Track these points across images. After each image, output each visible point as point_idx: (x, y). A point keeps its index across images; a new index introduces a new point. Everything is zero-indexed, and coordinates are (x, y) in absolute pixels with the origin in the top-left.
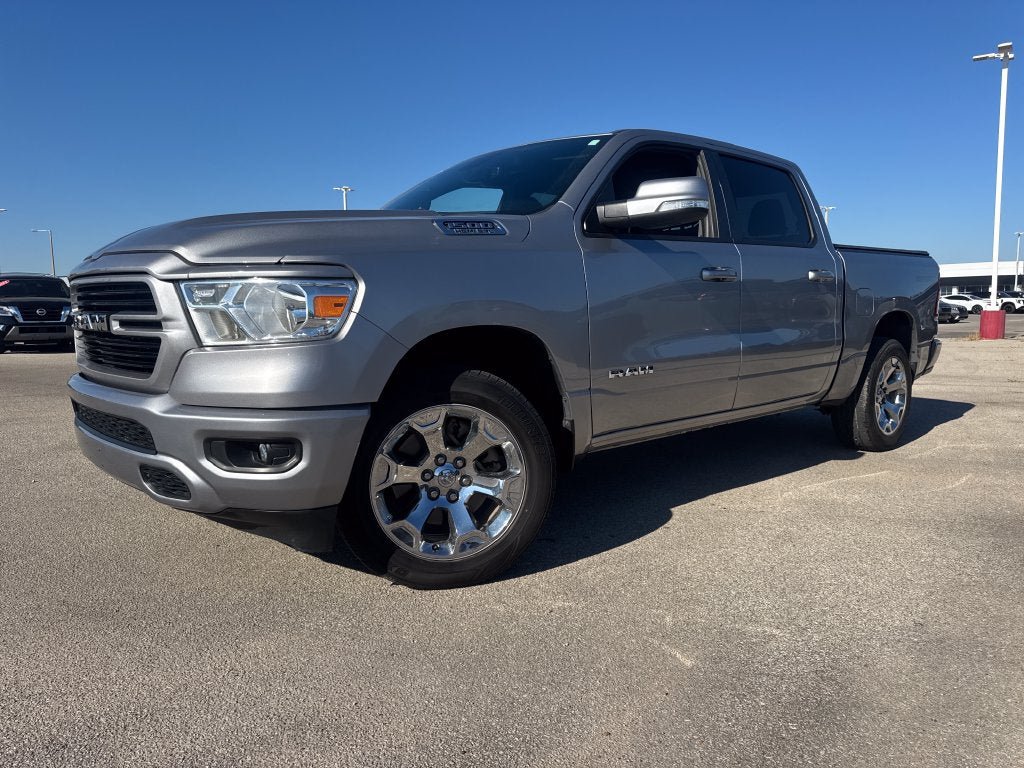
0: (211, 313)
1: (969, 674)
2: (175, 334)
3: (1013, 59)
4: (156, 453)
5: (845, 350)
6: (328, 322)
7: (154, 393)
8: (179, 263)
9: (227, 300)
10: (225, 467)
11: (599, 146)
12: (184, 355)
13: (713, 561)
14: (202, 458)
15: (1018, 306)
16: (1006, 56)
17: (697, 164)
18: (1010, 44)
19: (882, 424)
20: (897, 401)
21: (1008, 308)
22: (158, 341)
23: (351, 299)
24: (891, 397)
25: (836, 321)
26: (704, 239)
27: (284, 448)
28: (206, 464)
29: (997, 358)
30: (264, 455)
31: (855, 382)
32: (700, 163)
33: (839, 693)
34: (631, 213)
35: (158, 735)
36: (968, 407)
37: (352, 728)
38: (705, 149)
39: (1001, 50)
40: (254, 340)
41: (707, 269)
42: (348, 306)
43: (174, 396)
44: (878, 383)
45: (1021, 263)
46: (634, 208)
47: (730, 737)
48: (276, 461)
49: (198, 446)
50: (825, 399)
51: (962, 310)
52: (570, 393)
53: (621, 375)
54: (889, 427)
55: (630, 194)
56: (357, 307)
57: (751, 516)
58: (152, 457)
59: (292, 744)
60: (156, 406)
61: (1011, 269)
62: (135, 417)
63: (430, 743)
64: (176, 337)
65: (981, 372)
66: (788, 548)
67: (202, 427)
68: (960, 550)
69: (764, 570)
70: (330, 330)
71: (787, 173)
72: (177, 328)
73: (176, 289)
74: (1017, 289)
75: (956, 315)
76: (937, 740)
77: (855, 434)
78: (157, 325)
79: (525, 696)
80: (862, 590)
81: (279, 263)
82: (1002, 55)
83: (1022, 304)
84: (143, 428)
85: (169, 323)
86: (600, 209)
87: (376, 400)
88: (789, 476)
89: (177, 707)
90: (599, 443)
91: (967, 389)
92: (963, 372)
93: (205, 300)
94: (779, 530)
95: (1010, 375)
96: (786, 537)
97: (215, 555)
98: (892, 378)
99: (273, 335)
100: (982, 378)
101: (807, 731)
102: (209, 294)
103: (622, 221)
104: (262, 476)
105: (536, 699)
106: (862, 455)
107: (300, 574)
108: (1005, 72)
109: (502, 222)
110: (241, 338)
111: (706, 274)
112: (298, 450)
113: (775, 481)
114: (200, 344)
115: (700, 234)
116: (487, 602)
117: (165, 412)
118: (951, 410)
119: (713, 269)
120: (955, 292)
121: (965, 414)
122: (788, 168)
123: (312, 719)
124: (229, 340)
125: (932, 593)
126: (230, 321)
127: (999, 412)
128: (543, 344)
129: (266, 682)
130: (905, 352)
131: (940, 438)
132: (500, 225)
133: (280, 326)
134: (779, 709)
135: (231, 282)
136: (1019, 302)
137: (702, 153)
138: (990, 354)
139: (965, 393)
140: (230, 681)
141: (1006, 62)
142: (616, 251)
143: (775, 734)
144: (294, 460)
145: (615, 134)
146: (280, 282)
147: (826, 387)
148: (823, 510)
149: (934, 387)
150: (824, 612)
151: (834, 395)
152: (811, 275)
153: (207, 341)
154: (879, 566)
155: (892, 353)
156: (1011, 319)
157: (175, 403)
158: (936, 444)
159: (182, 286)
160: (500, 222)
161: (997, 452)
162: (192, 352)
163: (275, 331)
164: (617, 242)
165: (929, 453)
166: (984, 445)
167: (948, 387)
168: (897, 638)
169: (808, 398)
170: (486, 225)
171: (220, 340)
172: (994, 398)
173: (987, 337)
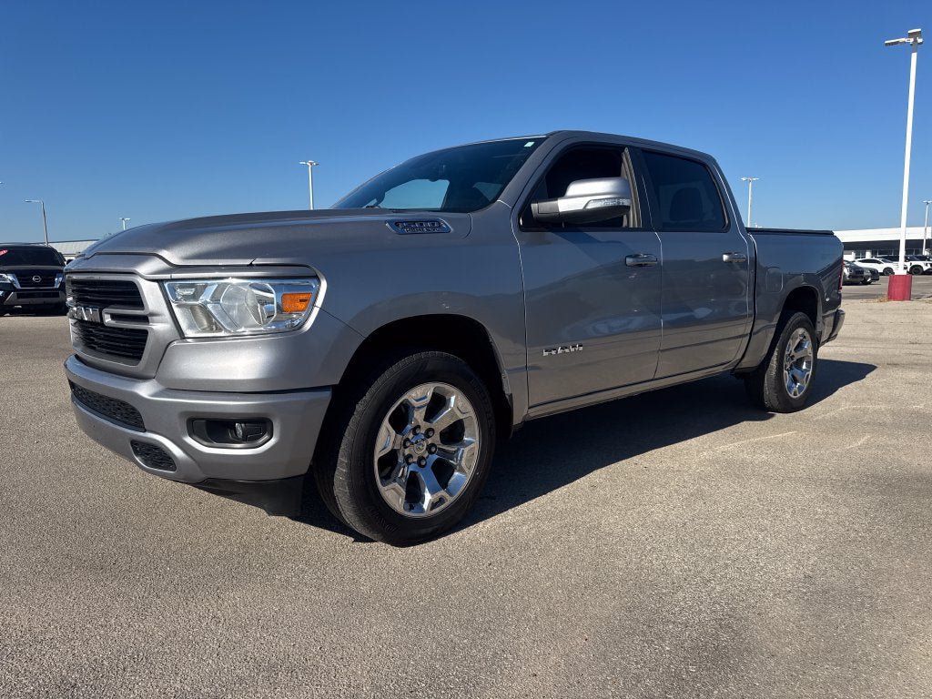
0: (192, 307)
1: (848, 621)
2: (160, 327)
3: (921, 43)
4: (145, 431)
5: (757, 322)
6: (295, 316)
7: (143, 378)
8: (164, 265)
9: (205, 298)
10: (206, 443)
11: (534, 148)
12: (168, 346)
13: (633, 518)
14: (185, 436)
15: (925, 268)
16: (915, 41)
17: (621, 161)
18: (919, 30)
19: (790, 388)
20: (804, 367)
21: (916, 270)
22: (145, 333)
23: (313, 296)
24: (798, 363)
25: (747, 299)
26: (628, 229)
27: (256, 427)
28: (189, 440)
29: (903, 320)
30: (240, 432)
31: (765, 351)
32: (624, 159)
33: (734, 639)
34: (561, 210)
35: (153, 676)
36: (870, 368)
37: (317, 670)
38: (630, 147)
39: (911, 35)
40: (230, 332)
41: (630, 256)
42: (311, 302)
43: (160, 381)
44: (787, 353)
45: (929, 229)
46: (564, 205)
47: (638, 679)
48: (251, 438)
49: (181, 425)
50: (739, 366)
51: (874, 273)
52: (509, 371)
53: (553, 352)
54: (796, 391)
55: (561, 193)
56: (319, 302)
57: (669, 475)
58: (141, 434)
59: (266, 684)
60: (145, 390)
61: (918, 233)
62: (127, 400)
63: (383, 684)
64: (162, 329)
65: (886, 334)
66: (699, 505)
67: (185, 409)
68: (849, 507)
69: (677, 526)
70: (296, 323)
71: (704, 165)
72: (162, 322)
73: (160, 287)
74: (925, 253)
75: (868, 277)
76: (815, 682)
77: (766, 398)
78: (145, 319)
79: (465, 641)
80: (761, 545)
81: (251, 264)
82: (912, 40)
83: (929, 266)
84: (133, 408)
85: (154, 318)
86: (534, 206)
87: (337, 383)
88: (705, 436)
89: (168, 651)
90: (534, 413)
91: (873, 351)
92: (870, 334)
93: (186, 297)
94: (692, 489)
95: (911, 337)
96: (699, 495)
97: (198, 512)
98: (800, 346)
99: (246, 327)
100: (886, 340)
101: (704, 673)
102: (190, 292)
103: (555, 217)
104: (238, 451)
105: (474, 644)
106: (772, 416)
107: (272, 530)
108: (914, 56)
109: (448, 220)
110: (219, 330)
111: (629, 261)
112: (269, 428)
113: (693, 441)
114: (182, 336)
115: (625, 224)
116: (435, 556)
117: (152, 396)
118: (855, 371)
119: (636, 256)
120: (868, 255)
121: (867, 376)
122: (705, 161)
123: (283, 662)
124: (208, 332)
125: (822, 548)
126: (209, 315)
127: (899, 374)
128: (484, 328)
129: (244, 628)
130: (811, 324)
131: (845, 398)
132: (445, 224)
133: (252, 320)
134: (682, 653)
135: (209, 282)
136: (926, 265)
137: (626, 150)
138: (896, 317)
139: (870, 355)
140: (213, 627)
141: (915, 47)
142: (549, 243)
143: (677, 676)
144: (266, 437)
145: (548, 136)
146: (252, 282)
147: (739, 356)
148: (734, 470)
149: (842, 349)
150: (727, 565)
151: (747, 363)
152: (725, 257)
153: (189, 333)
154: (778, 522)
155: (799, 325)
156: (918, 280)
157: (161, 388)
158: (839, 406)
159: (166, 285)
160: (446, 220)
161: (893, 413)
162: (175, 343)
163: (248, 324)
164: (549, 235)
165: (832, 413)
166: (883, 407)
167: (855, 349)
168: (788, 589)
169: (723, 366)
170: (433, 224)
171: (199, 332)
172: (895, 360)
173: (895, 299)
